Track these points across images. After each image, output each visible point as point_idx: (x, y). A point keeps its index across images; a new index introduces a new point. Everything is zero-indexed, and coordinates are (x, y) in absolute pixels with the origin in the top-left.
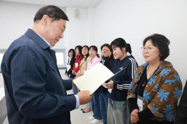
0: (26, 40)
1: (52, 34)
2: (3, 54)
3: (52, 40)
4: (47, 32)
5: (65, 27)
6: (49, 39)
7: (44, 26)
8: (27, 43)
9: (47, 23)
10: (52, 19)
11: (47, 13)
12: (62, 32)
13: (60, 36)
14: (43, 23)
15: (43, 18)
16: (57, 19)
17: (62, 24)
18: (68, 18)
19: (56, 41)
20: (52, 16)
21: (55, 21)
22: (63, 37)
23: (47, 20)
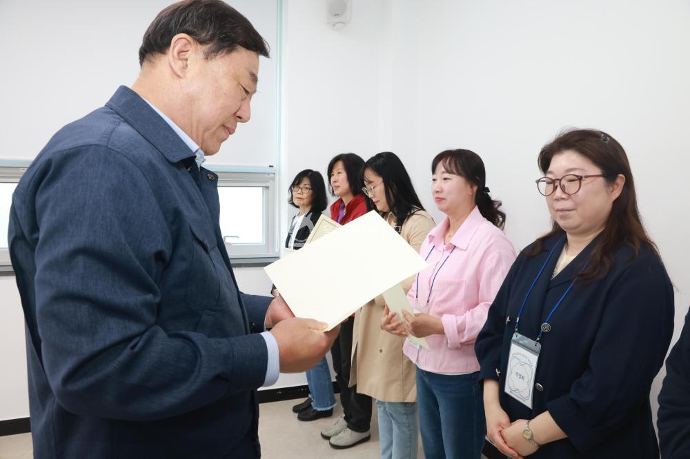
0: (105, 125)
1: (209, 108)
3: (206, 129)
4: (191, 100)
5: (254, 78)
6: (197, 127)
7: (178, 76)
8: (105, 137)
9: (187, 66)
10: (206, 48)
11: (188, 27)
12: (243, 100)
13: (238, 113)
14: (173, 64)
15: (174, 48)
16: (223, 47)
17: (246, 68)
18: (267, 46)
19: (225, 132)
20: (208, 37)
21: (218, 57)
22: (249, 119)
23: (187, 55)
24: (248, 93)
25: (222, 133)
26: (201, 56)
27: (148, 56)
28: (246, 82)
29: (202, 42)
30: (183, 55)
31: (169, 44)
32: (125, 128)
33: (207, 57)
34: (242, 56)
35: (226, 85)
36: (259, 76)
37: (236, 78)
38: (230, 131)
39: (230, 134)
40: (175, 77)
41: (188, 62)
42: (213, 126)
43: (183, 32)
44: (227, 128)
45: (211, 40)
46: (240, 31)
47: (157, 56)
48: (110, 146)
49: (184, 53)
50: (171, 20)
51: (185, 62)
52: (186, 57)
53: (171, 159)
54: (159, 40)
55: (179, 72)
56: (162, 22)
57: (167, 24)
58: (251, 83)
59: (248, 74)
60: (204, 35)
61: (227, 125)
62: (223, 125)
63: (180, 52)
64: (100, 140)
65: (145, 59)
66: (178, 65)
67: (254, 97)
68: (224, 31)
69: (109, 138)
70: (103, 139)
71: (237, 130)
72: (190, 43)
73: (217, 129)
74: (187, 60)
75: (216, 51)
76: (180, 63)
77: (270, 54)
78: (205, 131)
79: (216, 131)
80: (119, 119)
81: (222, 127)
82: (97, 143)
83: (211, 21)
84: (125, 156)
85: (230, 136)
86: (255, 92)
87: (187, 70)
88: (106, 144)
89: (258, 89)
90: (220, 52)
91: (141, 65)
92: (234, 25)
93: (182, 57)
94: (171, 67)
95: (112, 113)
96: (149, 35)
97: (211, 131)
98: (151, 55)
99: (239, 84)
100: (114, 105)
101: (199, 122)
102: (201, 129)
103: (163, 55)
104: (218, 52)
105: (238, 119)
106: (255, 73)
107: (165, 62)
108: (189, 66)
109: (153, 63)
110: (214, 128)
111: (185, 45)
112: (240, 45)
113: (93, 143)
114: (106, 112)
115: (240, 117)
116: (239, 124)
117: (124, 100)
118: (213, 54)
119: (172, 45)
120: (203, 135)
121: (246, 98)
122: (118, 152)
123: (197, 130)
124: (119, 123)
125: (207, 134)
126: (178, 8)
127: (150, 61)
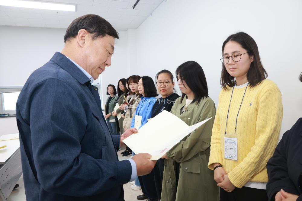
0: (54, 69)
1: (94, 60)
2: (18, 94)
4: (86, 57)
5: (113, 48)
6: (89, 68)
7: (81, 47)
8: (56, 75)
9: (84, 42)
10: (93, 35)
11: (85, 26)
12: (108, 56)
13: (106, 62)
14: (79, 42)
15: (79, 35)
16: (100, 35)
17: (109, 44)
18: (118, 34)
19: (100, 70)
20: (93, 31)
21: (98, 39)
22: (111, 65)
23: (85, 38)
24: (110, 54)
25: (99, 71)
26: (91, 38)
27: (68, 38)
28: (109, 49)
29: (91, 33)
30: (83, 38)
31: (77, 34)
32: (62, 70)
33: (93, 38)
34: (108, 39)
35: (101, 50)
36: (115, 47)
37: (105, 47)
38: (103, 70)
39: (103, 71)
40: (80, 47)
41: (85, 41)
42: (96, 67)
43: (83, 28)
44: (101, 69)
45: (95, 32)
46: (107, 28)
47: (72, 39)
48: (58, 79)
49: (83, 37)
50: (78, 24)
51: (84, 41)
52: (84, 39)
53: (81, 82)
54: (73, 32)
55: (81, 45)
56: (74, 25)
57: (77, 25)
58: (112, 50)
59: (110, 46)
60: (91, 30)
61: (101, 67)
62: (99, 67)
63: (82, 37)
64: (54, 76)
65: (67, 40)
66: (81, 42)
67: (113, 56)
68: (100, 28)
69: (57, 75)
70: (55, 76)
71: (105, 70)
72: (86, 33)
73: (97, 69)
74: (84, 40)
75: (97, 36)
76: (82, 41)
77: (119, 37)
78: (92, 70)
79: (96, 69)
80: (58, 66)
81: (99, 68)
82: (53, 78)
83: (95, 24)
84: (65, 82)
85: (103, 72)
86: (113, 53)
87: (84, 44)
88: (56, 78)
89: (114, 52)
90: (99, 37)
91: (65, 43)
92: (104, 26)
93: (83, 39)
94: (78, 43)
95: (55, 64)
96: (68, 30)
97: (94, 70)
98: (69, 39)
99: (107, 50)
100: (54, 60)
101: (90, 66)
102: (91, 69)
103: (74, 38)
104: (98, 37)
105: (106, 65)
106: (113, 45)
107: (75, 41)
108: (85, 43)
109: (70, 41)
110: (96, 68)
111: (84, 34)
112: (107, 34)
113: (51, 78)
114: (52, 64)
115: (107, 64)
116: (106, 67)
117: (59, 58)
118: (95, 38)
119: (78, 34)
120: (91, 72)
121: (109, 56)
122: (62, 81)
123: (89, 69)
124: (59, 68)
125: (93, 71)
126: (81, 19)
127: (69, 41)
